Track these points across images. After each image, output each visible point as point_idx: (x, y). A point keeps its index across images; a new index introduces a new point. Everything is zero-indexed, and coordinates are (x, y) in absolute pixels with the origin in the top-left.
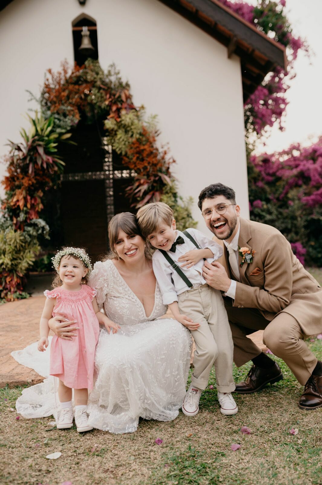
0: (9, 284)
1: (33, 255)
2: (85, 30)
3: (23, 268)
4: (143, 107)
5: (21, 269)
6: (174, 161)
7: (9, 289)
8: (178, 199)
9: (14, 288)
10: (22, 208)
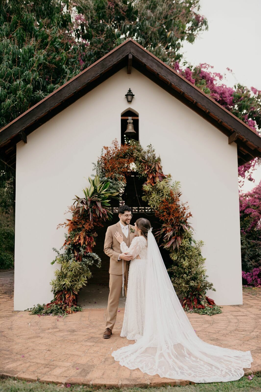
0: (67, 300)
1: (86, 279)
2: (130, 119)
3: (78, 288)
4: (170, 176)
5: (76, 288)
6: (191, 215)
7: (68, 303)
8: (192, 242)
9: (71, 303)
10: (82, 244)
